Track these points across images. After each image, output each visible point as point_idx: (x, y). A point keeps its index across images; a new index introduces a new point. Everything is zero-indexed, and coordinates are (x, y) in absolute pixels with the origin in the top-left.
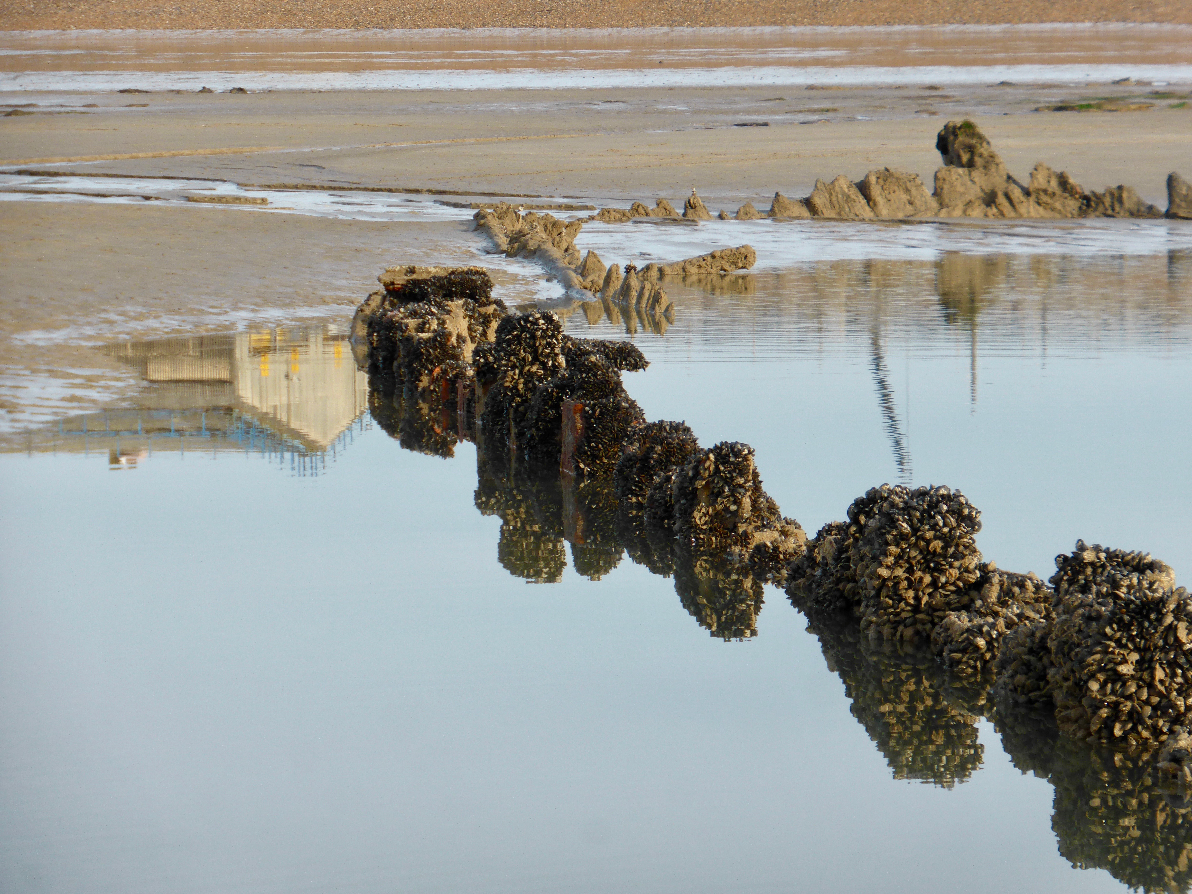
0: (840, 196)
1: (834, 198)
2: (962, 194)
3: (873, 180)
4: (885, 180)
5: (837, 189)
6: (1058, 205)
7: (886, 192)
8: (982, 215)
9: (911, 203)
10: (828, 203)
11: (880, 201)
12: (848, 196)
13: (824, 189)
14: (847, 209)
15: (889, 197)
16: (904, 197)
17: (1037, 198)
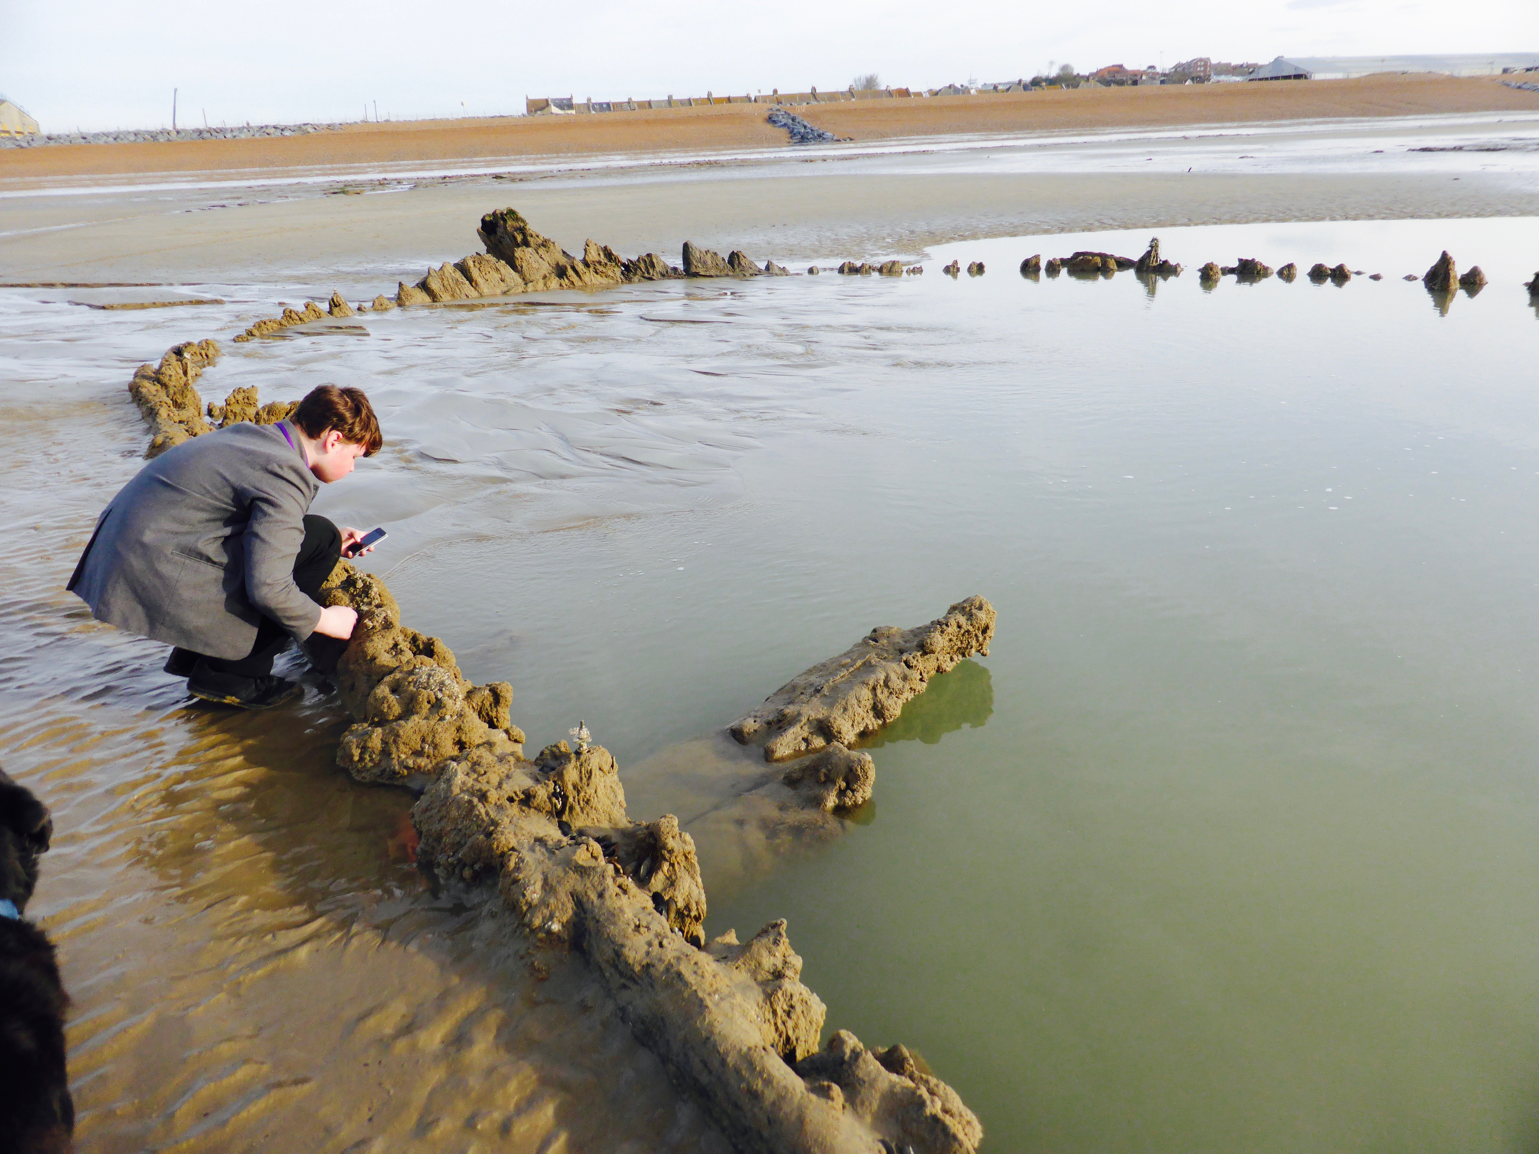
0: (450, 280)
1: (446, 283)
2: (538, 269)
3: (471, 263)
4: (480, 263)
5: (447, 274)
6: (610, 273)
7: (484, 273)
8: (558, 286)
9: (503, 281)
10: (442, 288)
11: (480, 281)
12: (457, 280)
13: (436, 275)
14: (458, 291)
15: (486, 277)
16: (497, 276)
17: (594, 268)
